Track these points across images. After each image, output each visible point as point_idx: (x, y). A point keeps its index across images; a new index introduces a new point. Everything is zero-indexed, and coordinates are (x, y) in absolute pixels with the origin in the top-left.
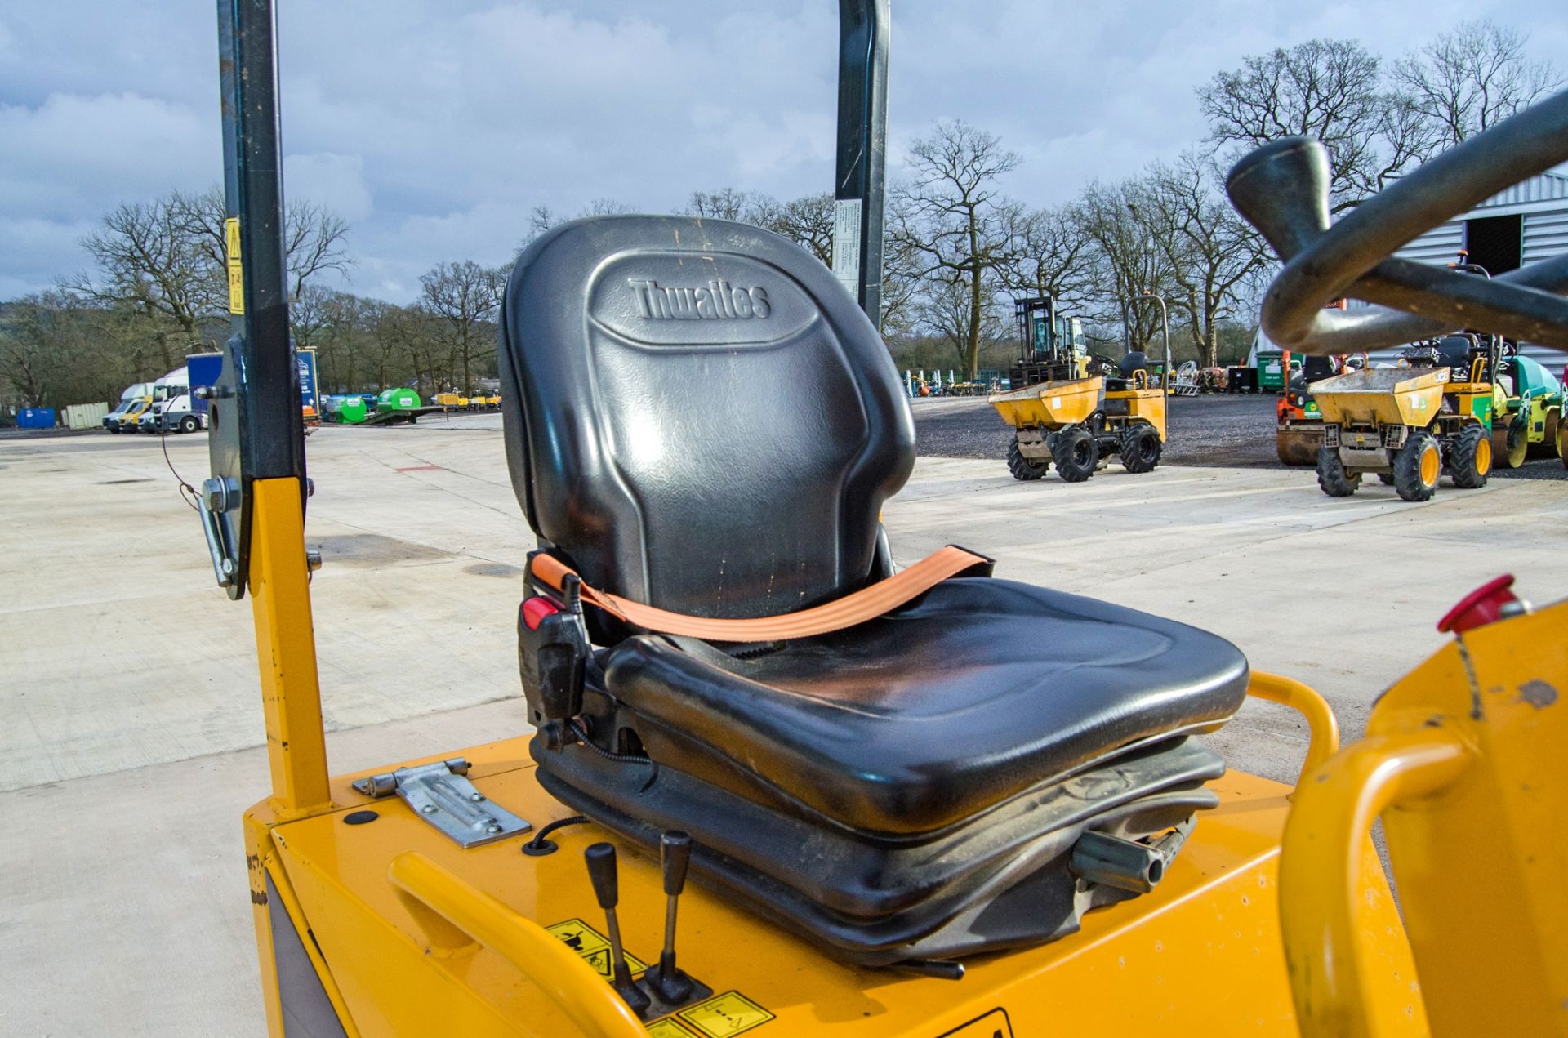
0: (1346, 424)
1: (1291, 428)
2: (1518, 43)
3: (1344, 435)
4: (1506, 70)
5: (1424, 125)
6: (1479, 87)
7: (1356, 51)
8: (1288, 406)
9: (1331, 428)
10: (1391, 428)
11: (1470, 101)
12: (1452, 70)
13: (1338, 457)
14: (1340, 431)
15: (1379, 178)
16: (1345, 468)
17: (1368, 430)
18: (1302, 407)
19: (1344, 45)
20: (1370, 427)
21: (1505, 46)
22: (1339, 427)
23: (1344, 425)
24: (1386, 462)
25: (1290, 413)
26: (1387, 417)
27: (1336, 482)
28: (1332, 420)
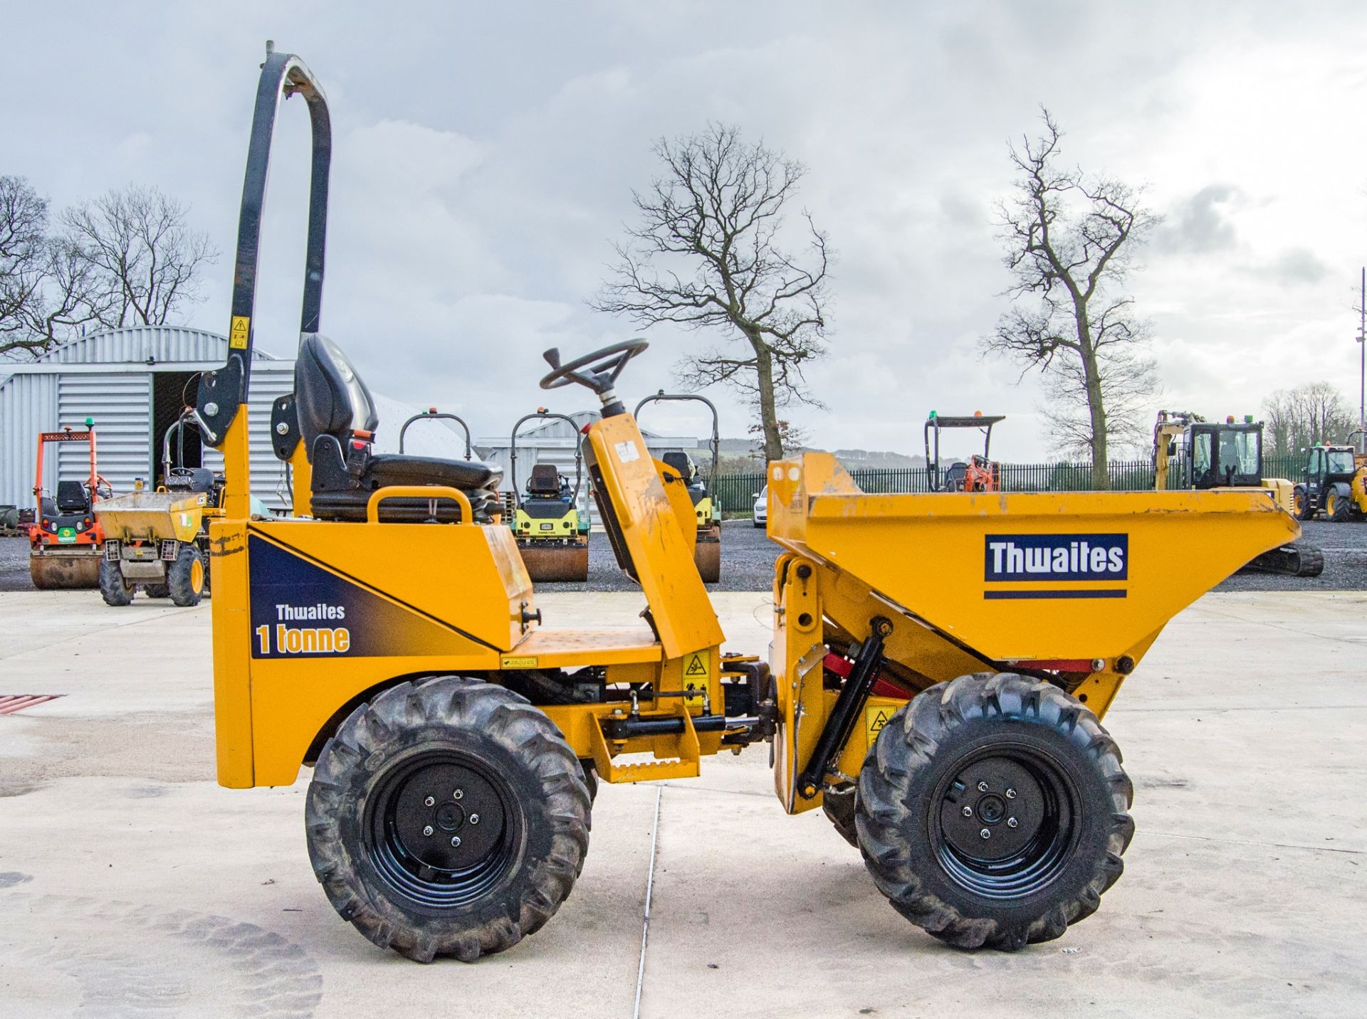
0: (127, 540)
1: (46, 553)
2: (181, 213)
3: (124, 549)
4: (170, 235)
5: (92, 274)
6: (146, 247)
7: (26, 189)
8: (42, 532)
9: (112, 543)
10: (166, 542)
11: (138, 258)
12: (121, 226)
13: (119, 570)
14: (121, 546)
15: (49, 320)
16: (124, 579)
17: (145, 544)
18: (56, 533)
19: (12, 180)
20: (148, 542)
21: (170, 213)
22: (120, 542)
23: (124, 541)
24: (162, 573)
25: (43, 539)
26: (163, 532)
27: (117, 593)
28: (113, 536)
